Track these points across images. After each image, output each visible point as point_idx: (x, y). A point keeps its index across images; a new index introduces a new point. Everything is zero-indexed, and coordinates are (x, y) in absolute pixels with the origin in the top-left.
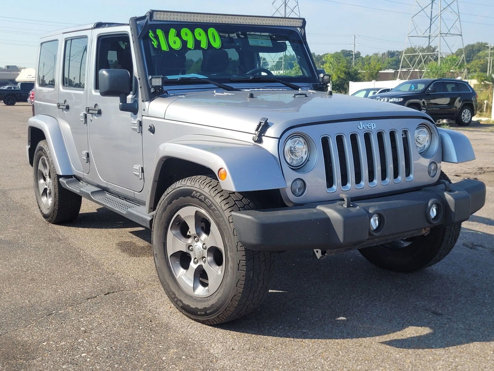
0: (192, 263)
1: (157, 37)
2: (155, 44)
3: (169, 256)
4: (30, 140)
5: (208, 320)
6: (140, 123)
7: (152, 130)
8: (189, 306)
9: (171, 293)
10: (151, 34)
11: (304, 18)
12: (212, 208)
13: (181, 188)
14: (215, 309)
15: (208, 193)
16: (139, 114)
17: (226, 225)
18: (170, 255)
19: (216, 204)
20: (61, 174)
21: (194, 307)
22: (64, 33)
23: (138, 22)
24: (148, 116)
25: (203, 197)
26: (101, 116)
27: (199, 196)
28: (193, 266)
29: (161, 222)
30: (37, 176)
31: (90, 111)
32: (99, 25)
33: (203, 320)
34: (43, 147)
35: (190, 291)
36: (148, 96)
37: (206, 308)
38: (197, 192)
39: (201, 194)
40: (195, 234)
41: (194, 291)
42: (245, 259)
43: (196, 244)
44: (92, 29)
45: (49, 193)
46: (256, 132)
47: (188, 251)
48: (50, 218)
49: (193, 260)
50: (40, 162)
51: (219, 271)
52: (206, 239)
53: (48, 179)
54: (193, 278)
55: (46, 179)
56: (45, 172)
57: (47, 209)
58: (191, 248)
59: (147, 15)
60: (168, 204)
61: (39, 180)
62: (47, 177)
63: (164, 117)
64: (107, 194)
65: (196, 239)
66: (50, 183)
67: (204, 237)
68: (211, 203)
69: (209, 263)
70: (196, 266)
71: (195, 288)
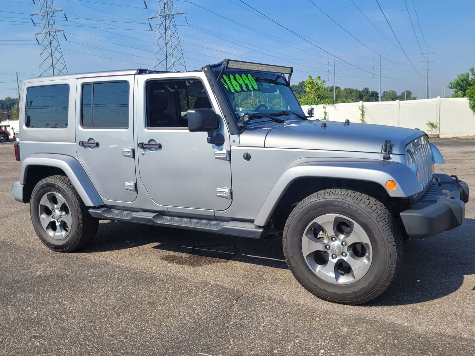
0: (330, 258)
1: (225, 81)
2: (226, 87)
3: (305, 256)
4: (26, 178)
5: (357, 301)
6: (229, 153)
7: (248, 157)
8: (336, 293)
9: (312, 285)
10: (222, 80)
12: (359, 212)
13: (320, 201)
14: (366, 292)
15: (351, 201)
16: (226, 146)
17: (375, 224)
18: (306, 256)
19: (362, 209)
20: (92, 205)
21: (342, 293)
22: (78, 78)
24: (240, 146)
25: (347, 205)
26: (161, 150)
27: (342, 205)
28: (333, 261)
29: (296, 230)
30: (38, 211)
31: (145, 146)
32: (141, 72)
33: (351, 302)
34: (54, 183)
35: (334, 281)
37: (355, 291)
38: (339, 202)
39: (344, 203)
40: (333, 236)
41: (337, 281)
42: (395, 248)
43: (333, 243)
44: (135, 75)
45: (60, 226)
46: (382, 151)
47: (325, 250)
48: (67, 248)
49: (330, 256)
50: (45, 197)
51: (365, 261)
52: (346, 237)
53: (57, 212)
54: (334, 271)
55: (53, 212)
56: (53, 207)
57: (58, 240)
58: (328, 247)
59: (224, 63)
60: (304, 215)
61: (41, 215)
62: (54, 211)
63: (263, 146)
64: (165, 217)
65: (334, 239)
66: (61, 215)
67: (342, 237)
68: (356, 209)
69: (351, 256)
70: (335, 261)
71: (337, 278)
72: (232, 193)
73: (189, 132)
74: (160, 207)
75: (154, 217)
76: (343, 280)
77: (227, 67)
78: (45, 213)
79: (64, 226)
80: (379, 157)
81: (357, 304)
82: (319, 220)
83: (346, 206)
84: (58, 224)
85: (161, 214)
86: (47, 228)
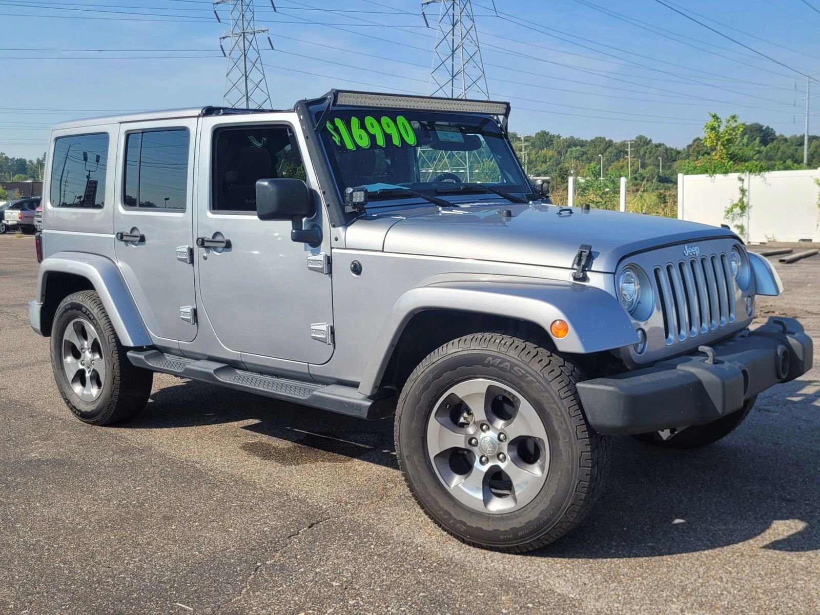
0: (477, 464)
1: (336, 129)
2: (337, 139)
3: (432, 456)
4: (45, 294)
5: (517, 546)
6: (329, 260)
7: (357, 269)
8: (481, 529)
9: (441, 513)
10: (328, 125)
11: (508, 101)
12: (527, 379)
13: (461, 353)
14: (535, 528)
15: (516, 357)
16: (324, 246)
18: (434, 456)
20: (131, 344)
21: (491, 530)
22: (121, 123)
23: (310, 108)
24: (346, 249)
25: (509, 364)
26: (231, 251)
27: (500, 363)
28: (481, 468)
29: (418, 406)
30: (61, 351)
31: (206, 244)
32: (210, 111)
33: (507, 548)
34: (82, 303)
35: (480, 507)
36: (342, 218)
37: (515, 528)
38: (495, 358)
39: (504, 361)
40: (483, 421)
41: (485, 507)
42: (589, 449)
43: (483, 435)
44: (198, 117)
45: (91, 378)
46: (573, 265)
47: (469, 447)
48: (99, 418)
49: (478, 459)
50: (70, 328)
51: (536, 471)
52: (506, 425)
53: (88, 355)
54: (481, 486)
55: (82, 354)
56: (82, 345)
57: (87, 403)
58: (473, 441)
59: (329, 97)
60: (434, 378)
61: (65, 357)
62: (84, 352)
63: (381, 249)
64: (238, 371)
65: (484, 427)
66: (93, 360)
67: (500, 424)
68: (524, 372)
69: (514, 461)
70: (485, 468)
71: (486, 501)
72: (333, 333)
73: (258, 219)
74: (231, 353)
75: (216, 371)
76: (498, 505)
77: (334, 104)
78: (71, 354)
79: (96, 379)
80: (566, 277)
81: (518, 551)
82: (461, 390)
83: (506, 366)
84: (88, 375)
85: (232, 365)
86: (74, 381)
